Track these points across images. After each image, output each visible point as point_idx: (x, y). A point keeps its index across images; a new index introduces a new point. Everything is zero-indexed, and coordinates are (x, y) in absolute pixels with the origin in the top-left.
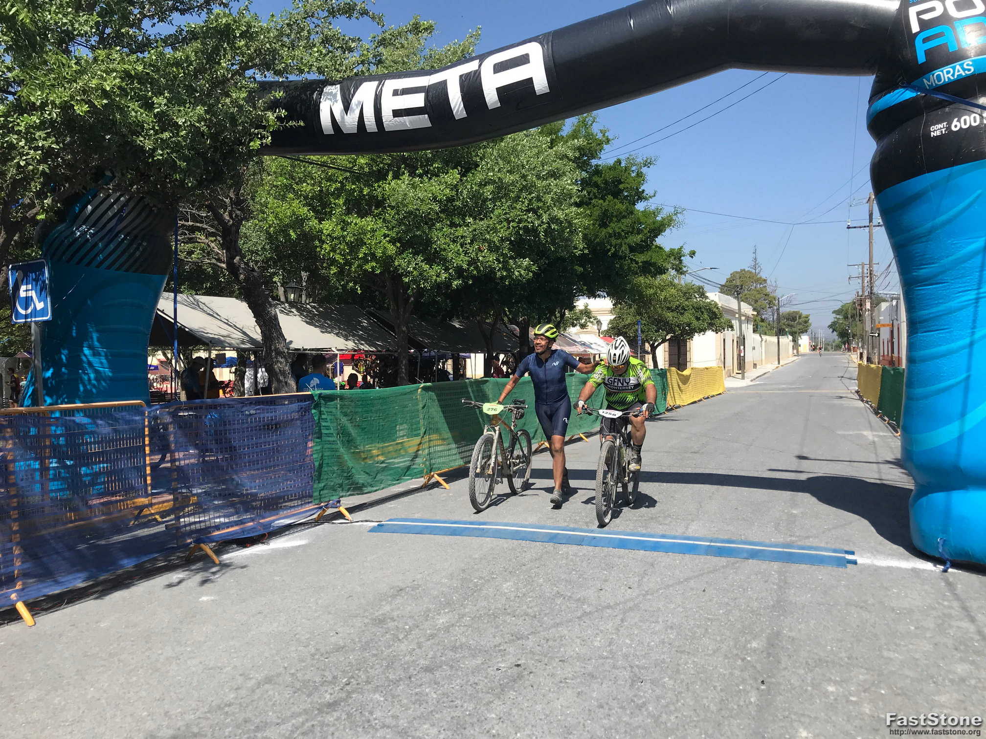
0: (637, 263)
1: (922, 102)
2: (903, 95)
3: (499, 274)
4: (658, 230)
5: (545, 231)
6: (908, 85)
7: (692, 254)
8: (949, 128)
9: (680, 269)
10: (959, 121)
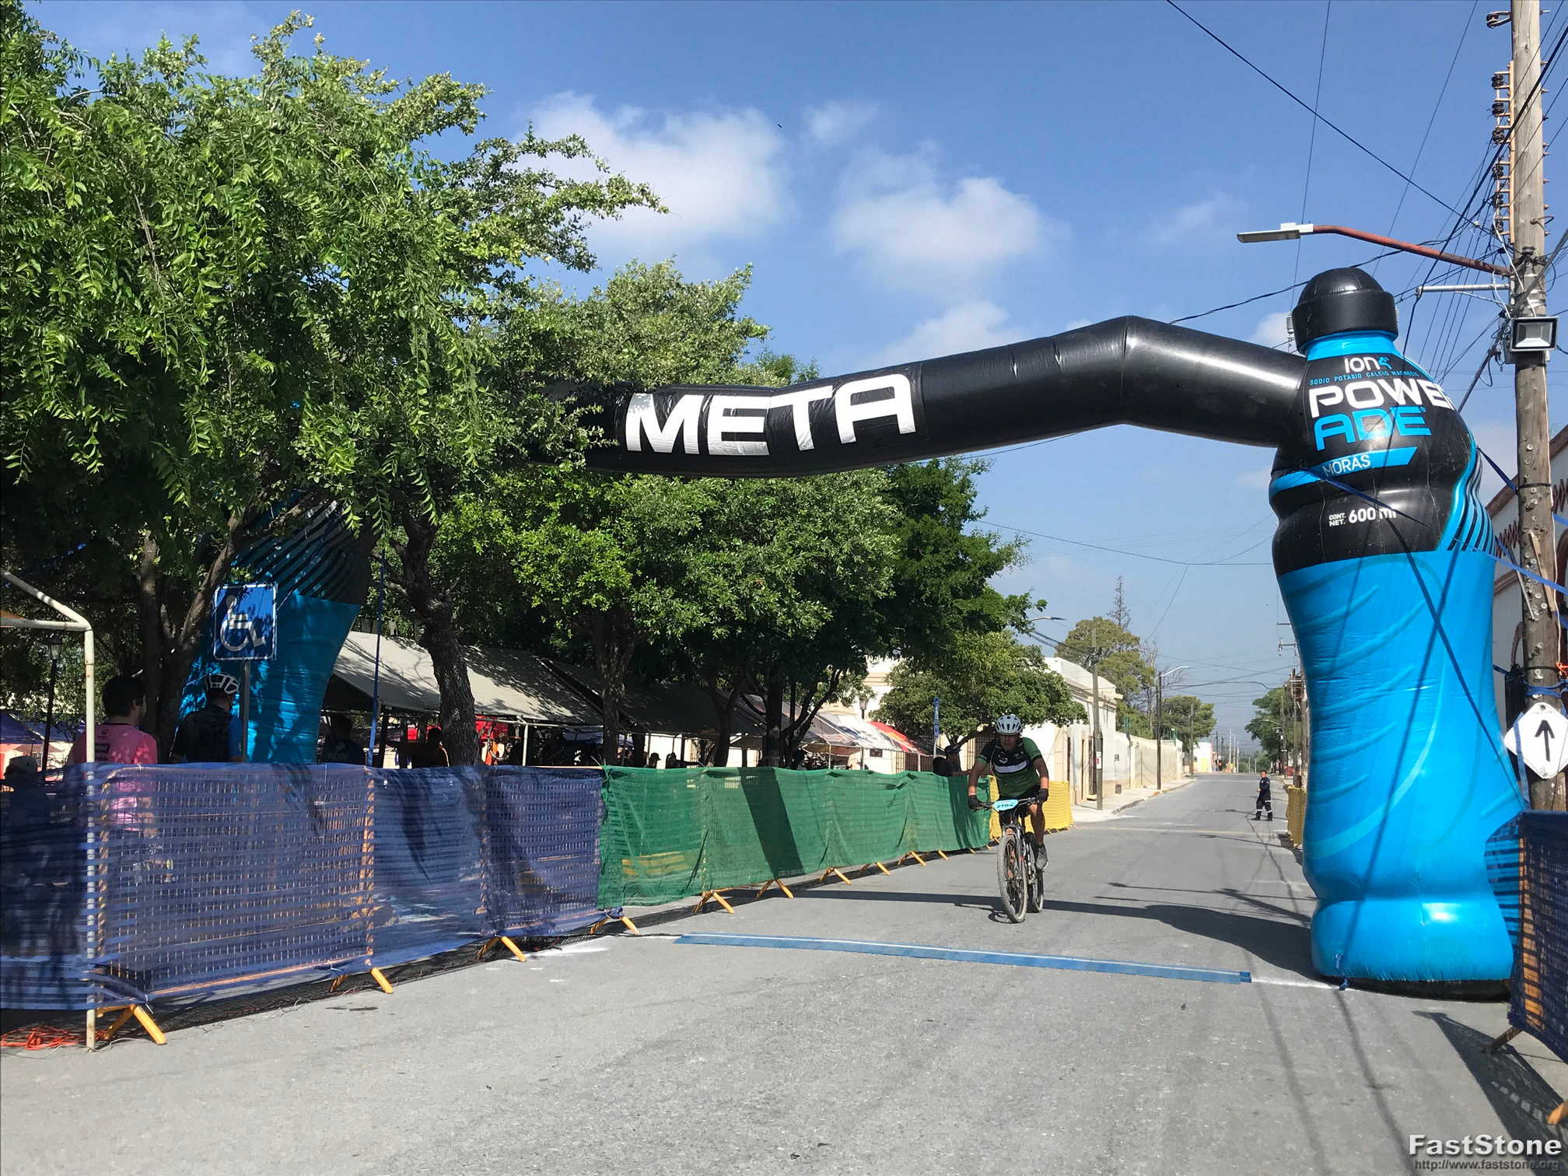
0: (960, 612)
1: (1322, 488)
2: (1303, 478)
3: (779, 621)
4: (991, 566)
5: (845, 564)
6: (1308, 469)
7: (1042, 605)
8: (1346, 519)
9: (1024, 624)
10: (1356, 513)
